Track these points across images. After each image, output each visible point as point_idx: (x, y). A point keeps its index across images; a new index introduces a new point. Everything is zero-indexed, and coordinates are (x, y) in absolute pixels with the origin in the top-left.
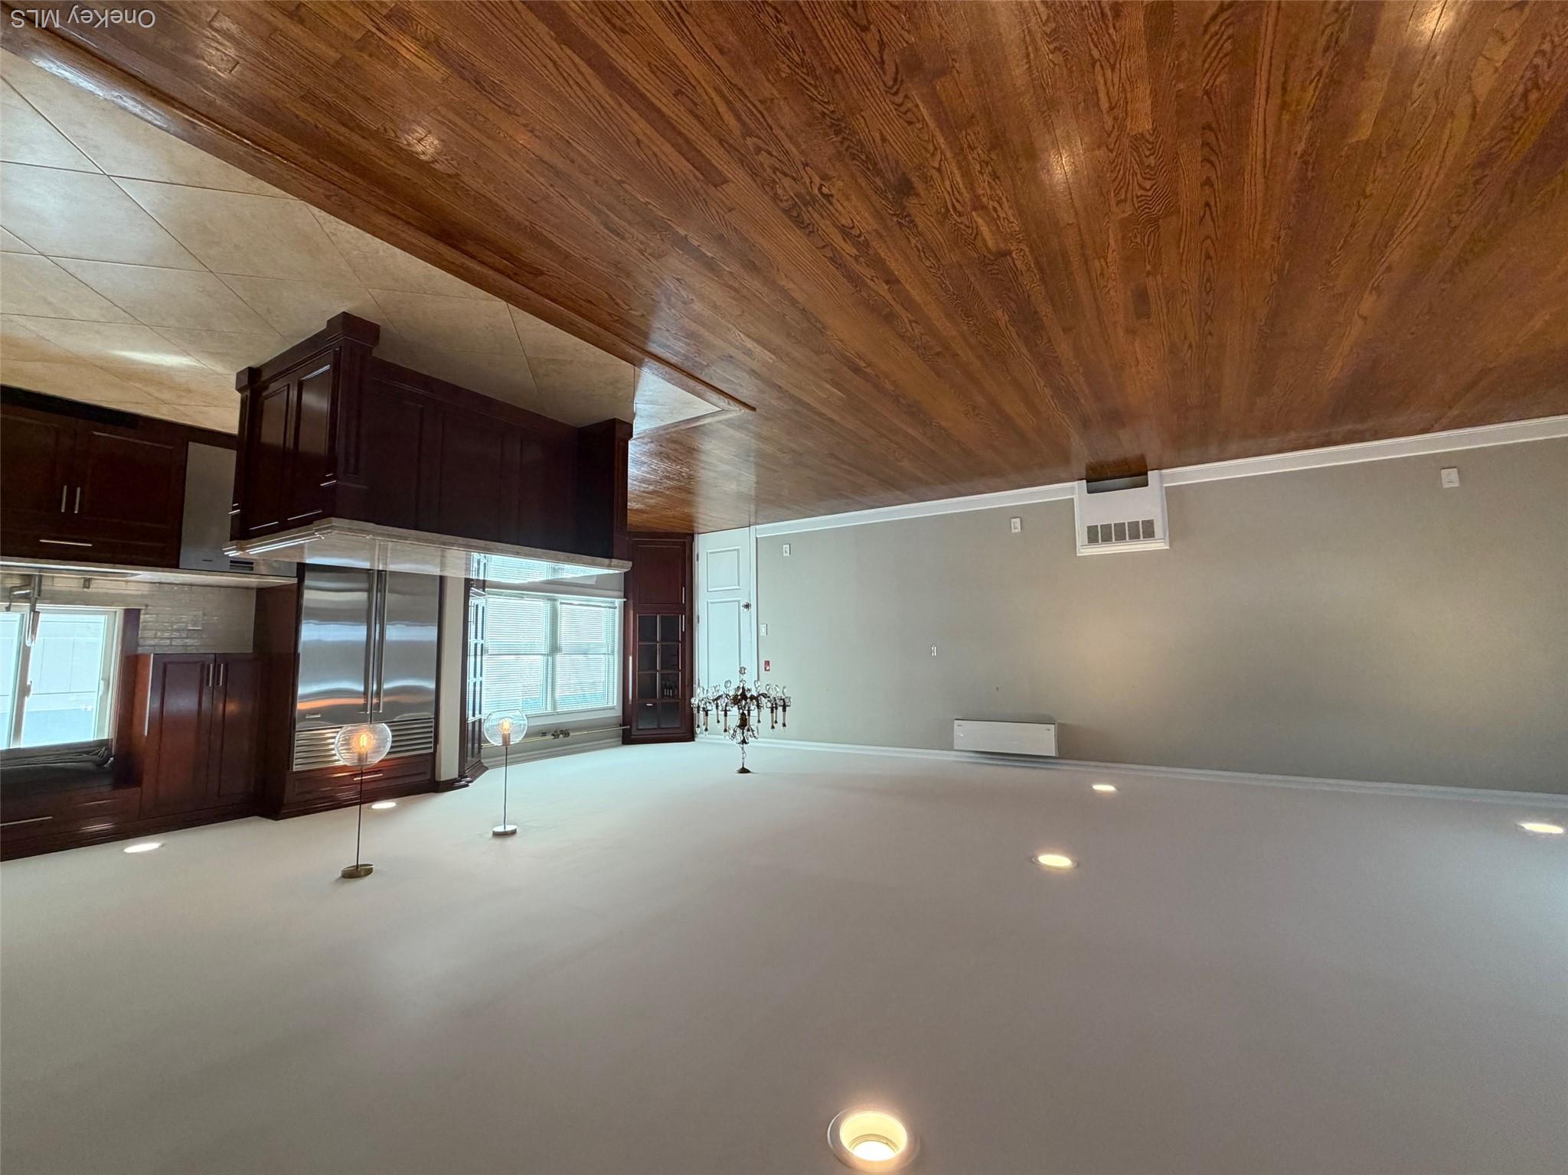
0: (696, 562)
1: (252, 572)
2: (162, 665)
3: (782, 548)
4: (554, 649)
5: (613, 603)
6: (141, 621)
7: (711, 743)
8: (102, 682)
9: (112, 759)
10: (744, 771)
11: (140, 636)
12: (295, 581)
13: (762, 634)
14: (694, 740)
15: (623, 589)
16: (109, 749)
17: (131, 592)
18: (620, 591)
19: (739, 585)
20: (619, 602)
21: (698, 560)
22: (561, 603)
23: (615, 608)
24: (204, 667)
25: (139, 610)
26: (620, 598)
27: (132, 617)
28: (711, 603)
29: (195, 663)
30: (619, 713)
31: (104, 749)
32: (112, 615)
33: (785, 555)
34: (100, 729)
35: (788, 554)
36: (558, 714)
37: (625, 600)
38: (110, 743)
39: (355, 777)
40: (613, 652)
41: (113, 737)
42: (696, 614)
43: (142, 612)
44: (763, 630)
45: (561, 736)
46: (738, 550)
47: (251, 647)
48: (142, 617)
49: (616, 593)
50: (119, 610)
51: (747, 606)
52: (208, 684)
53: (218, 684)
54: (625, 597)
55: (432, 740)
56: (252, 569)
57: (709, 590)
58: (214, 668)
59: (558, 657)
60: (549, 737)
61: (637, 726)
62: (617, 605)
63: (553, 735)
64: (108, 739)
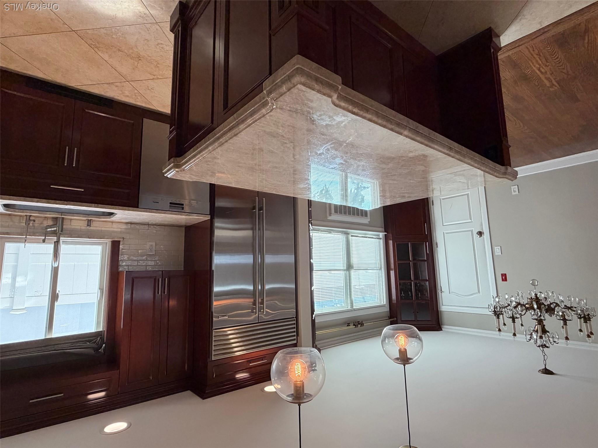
0: (432, 206)
1: (183, 211)
2: (131, 279)
3: (511, 189)
4: (349, 267)
5: (378, 235)
6: (120, 249)
7: (464, 334)
8: (99, 291)
9: (104, 345)
10: (547, 372)
11: (120, 259)
12: (208, 218)
13: (496, 254)
14: (442, 330)
15: (383, 226)
16: (102, 339)
17: (115, 230)
18: (382, 228)
19: (471, 219)
20: (382, 235)
21: (433, 204)
22: (352, 236)
23: (381, 239)
24: (156, 281)
25: (120, 241)
26: (382, 232)
27: (115, 246)
28: (446, 233)
29: (151, 277)
30: (387, 309)
31: (99, 339)
32: (105, 245)
33: (513, 193)
34: (98, 323)
35: (517, 193)
36: (355, 310)
37: (386, 233)
38: (103, 332)
39: (250, 363)
40: (381, 268)
41: (105, 329)
42: (435, 242)
43: (121, 243)
44: (497, 250)
45: (359, 326)
46: (468, 195)
47: (183, 267)
48: (121, 247)
49: (380, 229)
50: (108, 242)
51: (480, 234)
52: (158, 293)
53: (164, 292)
54: (385, 231)
55: (295, 334)
56: (183, 209)
57: (444, 225)
58: (162, 280)
59: (353, 272)
60: (352, 327)
61: (401, 319)
62: (381, 237)
63: (354, 325)
64: (102, 331)
